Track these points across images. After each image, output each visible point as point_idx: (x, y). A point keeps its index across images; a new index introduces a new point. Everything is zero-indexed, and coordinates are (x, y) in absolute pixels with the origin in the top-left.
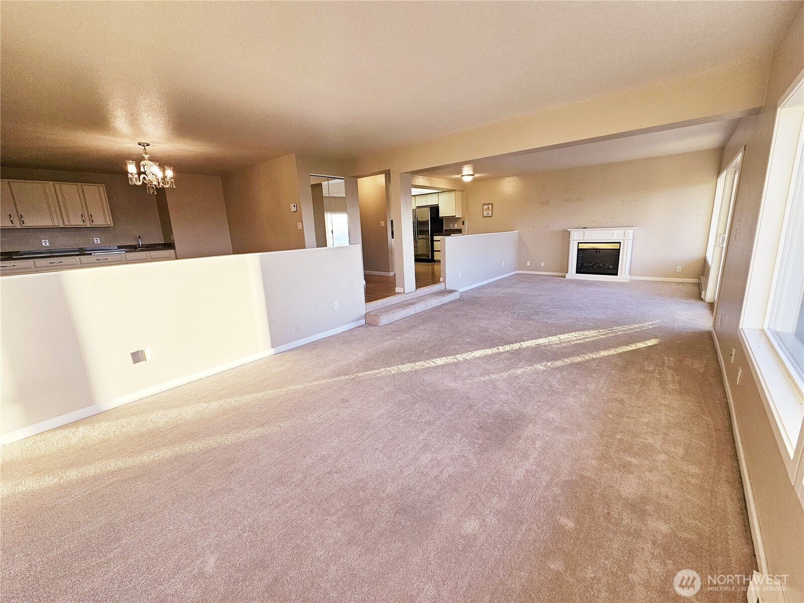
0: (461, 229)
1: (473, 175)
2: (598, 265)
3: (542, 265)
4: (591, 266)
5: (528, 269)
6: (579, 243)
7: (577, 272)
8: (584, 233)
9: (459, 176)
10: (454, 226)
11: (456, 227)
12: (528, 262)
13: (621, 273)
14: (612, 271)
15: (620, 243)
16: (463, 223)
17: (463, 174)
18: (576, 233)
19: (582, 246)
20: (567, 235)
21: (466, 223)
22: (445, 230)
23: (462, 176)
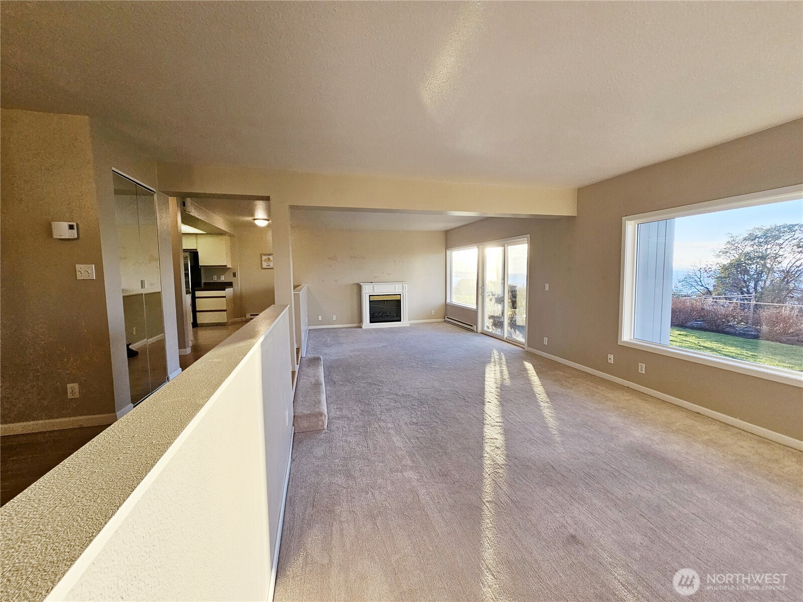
0: (232, 283)
1: (268, 220)
2: (385, 314)
3: (334, 318)
4: (381, 316)
5: (321, 323)
6: (370, 296)
7: (371, 322)
8: (373, 287)
9: (250, 219)
10: (219, 277)
11: (223, 279)
12: (320, 317)
13: (404, 320)
14: (396, 319)
15: (400, 295)
16: (234, 275)
17: (256, 217)
18: (367, 286)
19: (372, 299)
20: (359, 287)
21: (238, 274)
22: (205, 283)
23: (254, 219)
